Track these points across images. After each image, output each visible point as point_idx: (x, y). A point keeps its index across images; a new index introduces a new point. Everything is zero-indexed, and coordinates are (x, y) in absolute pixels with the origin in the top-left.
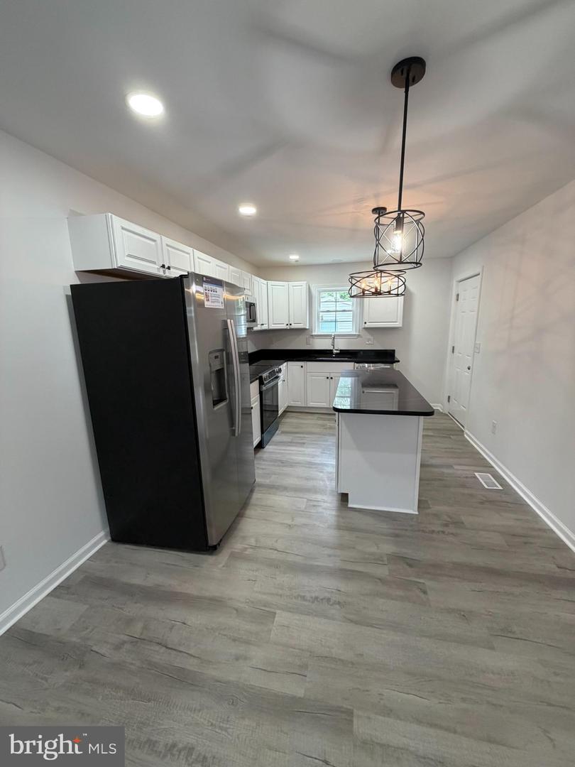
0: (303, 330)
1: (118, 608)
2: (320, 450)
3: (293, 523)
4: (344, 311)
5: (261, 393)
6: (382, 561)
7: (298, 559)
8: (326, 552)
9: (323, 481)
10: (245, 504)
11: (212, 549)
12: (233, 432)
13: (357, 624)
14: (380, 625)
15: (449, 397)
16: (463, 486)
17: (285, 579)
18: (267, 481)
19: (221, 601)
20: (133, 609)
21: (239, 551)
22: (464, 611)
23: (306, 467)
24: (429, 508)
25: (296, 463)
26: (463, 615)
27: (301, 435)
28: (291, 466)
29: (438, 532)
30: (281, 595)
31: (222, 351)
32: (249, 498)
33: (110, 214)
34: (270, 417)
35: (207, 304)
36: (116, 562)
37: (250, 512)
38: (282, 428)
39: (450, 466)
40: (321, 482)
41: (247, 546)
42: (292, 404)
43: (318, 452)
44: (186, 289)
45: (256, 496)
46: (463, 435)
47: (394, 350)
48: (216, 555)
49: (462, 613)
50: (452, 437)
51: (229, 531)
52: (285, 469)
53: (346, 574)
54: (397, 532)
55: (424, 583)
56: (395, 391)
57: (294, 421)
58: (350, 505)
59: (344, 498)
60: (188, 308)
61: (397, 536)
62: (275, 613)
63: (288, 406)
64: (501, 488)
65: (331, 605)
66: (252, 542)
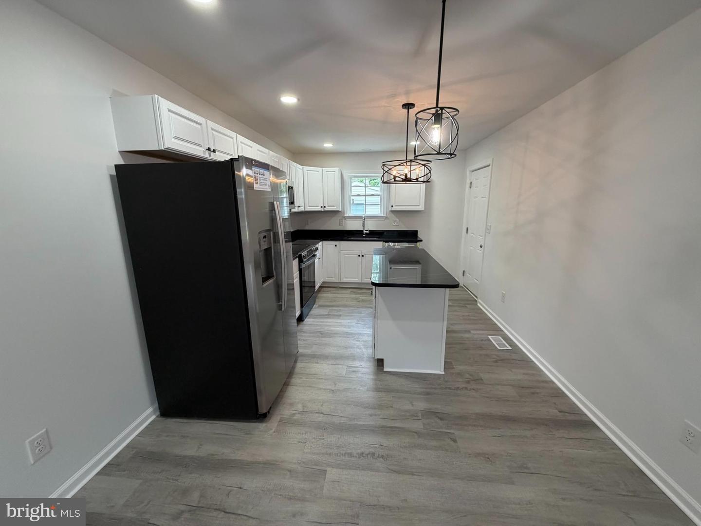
0: (337, 212)
1: (173, 480)
2: (355, 321)
3: (336, 388)
4: (373, 195)
5: (300, 270)
6: (417, 416)
7: (343, 420)
8: (367, 413)
9: (360, 349)
10: (290, 374)
11: (262, 417)
12: (280, 307)
13: (399, 474)
14: (419, 472)
15: (464, 271)
16: (481, 348)
17: (333, 439)
18: (309, 351)
19: (274, 464)
20: (188, 479)
21: (288, 417)
22: (487, 454)
23: (343, 337)
24: (453, 368)
25: (335, 334)
26: (488, 458)
27: (336, 308)
28: (330, 337)
29: (462, 388)
30: (330, 454)
31: (269, 231)
32: (294, 368)
33: (156, 96)
34: (309, 293)
35: (257, 187)
36: (167, 436)
37: (295, 380)
38: (319, 302)
39: (469, 332)
40: (358, 350)
41: (294, 412)
42: (327, 280)
43: (353, 322)
44: (236, 172)
45: (299, 365)
46: (477, 304)
47: (417, 231)
48: (266, 422)
49: (487, 456)
50: (467, 306)
51: (278, 399)
52: (324, 339)
53: (386, 430)
54: (428, 390)
55: (454, 433)
56: (418, 267)
57: (329, 295)
58: (385, 370)
59: (380, 363)
60: (238, 190)
61: (428, 394)
62: (326, 471)
63: (323, 282)
64: (510, 348)
65: (376, 459)
66: (300, 407)
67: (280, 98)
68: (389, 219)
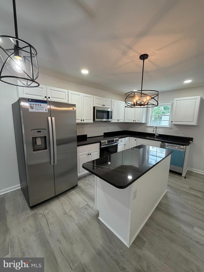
68: (172, 129)
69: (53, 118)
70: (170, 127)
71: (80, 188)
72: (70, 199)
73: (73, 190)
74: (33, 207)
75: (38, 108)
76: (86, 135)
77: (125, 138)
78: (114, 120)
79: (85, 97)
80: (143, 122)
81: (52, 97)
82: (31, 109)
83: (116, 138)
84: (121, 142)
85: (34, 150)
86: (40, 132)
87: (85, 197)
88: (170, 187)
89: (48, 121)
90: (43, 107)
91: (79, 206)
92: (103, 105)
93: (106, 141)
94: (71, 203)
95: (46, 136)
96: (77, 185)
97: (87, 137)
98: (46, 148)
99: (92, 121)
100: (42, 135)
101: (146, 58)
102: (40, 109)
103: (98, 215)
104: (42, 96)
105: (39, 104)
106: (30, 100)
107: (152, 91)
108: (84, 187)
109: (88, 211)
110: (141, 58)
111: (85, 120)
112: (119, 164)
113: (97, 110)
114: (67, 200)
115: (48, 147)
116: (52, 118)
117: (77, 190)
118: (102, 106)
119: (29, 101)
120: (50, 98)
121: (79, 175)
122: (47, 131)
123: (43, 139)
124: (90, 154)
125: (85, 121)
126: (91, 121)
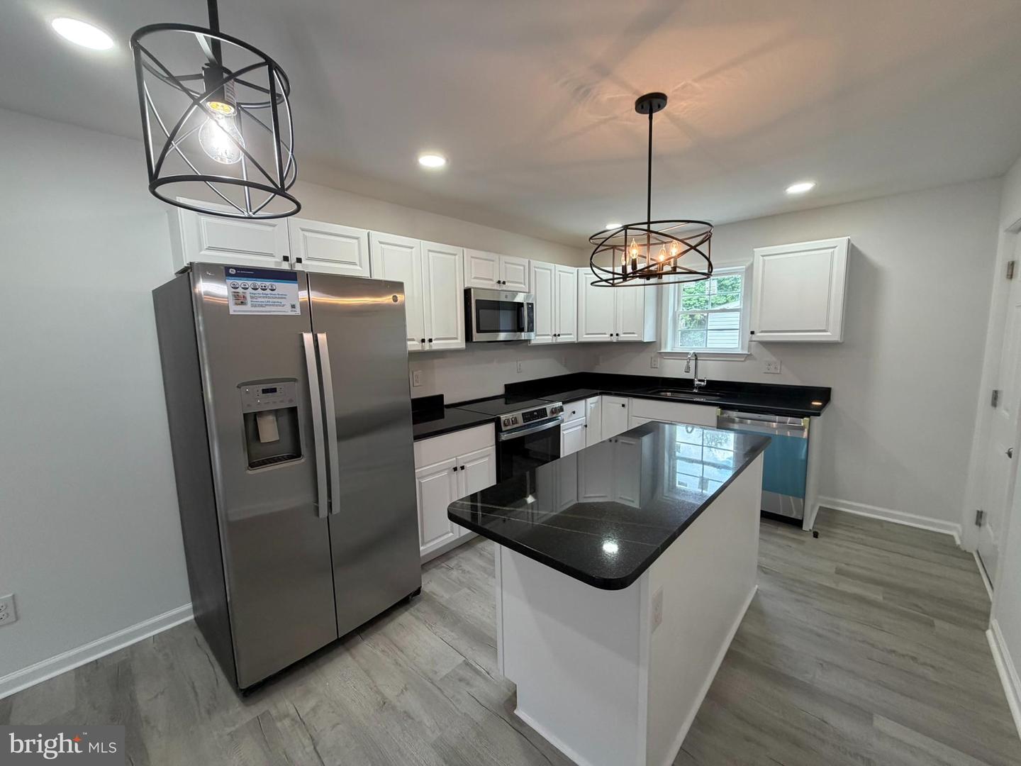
67: (417, 159)
69: (322, 337)
70: (746, 352)
71: (431, 600)
72: (395, 645)
73: (406, 610)
74: (250, 693)
75: (263, 300)
76: (441, 397)
77: (584, 401)
78: (541, 335)
79: (430, 253)
80: (646, 340)
81: (310, 259)
82: (236, 304)
83: (552, 402)
84: (570, 416)
85: (252, 465)
86: (274, 390)
87: (456, 637)
88: (765, 573)
89: (303, 347)
90: (283, 297)
91: (436, 673)
92: (499, 282)
93: (518, 415)
94: (400, 661)
95: (296, 407)
96: (418, 591)
97: (445, 403)
98: (296, 454)
99: (460, 343)
100: (282, 401)
101: (660, 107)
102: (270, 305)
103: (512, 702)
104: (271, 255)
105: (268, 283)
106: (233, 271)
107: (690, 224)
108: (447, 596)
109: (472, 691)
110: (642, 107)
111: (437, 339)
112: (568, 499)
113: (477, 301)
114: (383, 651)
115: (304, 450)
116: (319, 335)
117: (419, 608)
118: (497, 287)
119: (229, 275)
120: (303, 262)
121: (425, 549)
122: (298, 386)
123: (285, 420)
124: (463, 468)
125: (436, 345)
126: (459, 341)
